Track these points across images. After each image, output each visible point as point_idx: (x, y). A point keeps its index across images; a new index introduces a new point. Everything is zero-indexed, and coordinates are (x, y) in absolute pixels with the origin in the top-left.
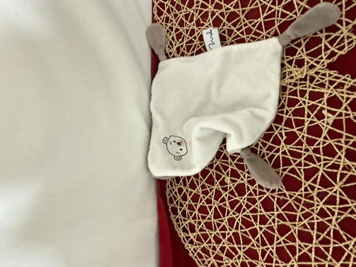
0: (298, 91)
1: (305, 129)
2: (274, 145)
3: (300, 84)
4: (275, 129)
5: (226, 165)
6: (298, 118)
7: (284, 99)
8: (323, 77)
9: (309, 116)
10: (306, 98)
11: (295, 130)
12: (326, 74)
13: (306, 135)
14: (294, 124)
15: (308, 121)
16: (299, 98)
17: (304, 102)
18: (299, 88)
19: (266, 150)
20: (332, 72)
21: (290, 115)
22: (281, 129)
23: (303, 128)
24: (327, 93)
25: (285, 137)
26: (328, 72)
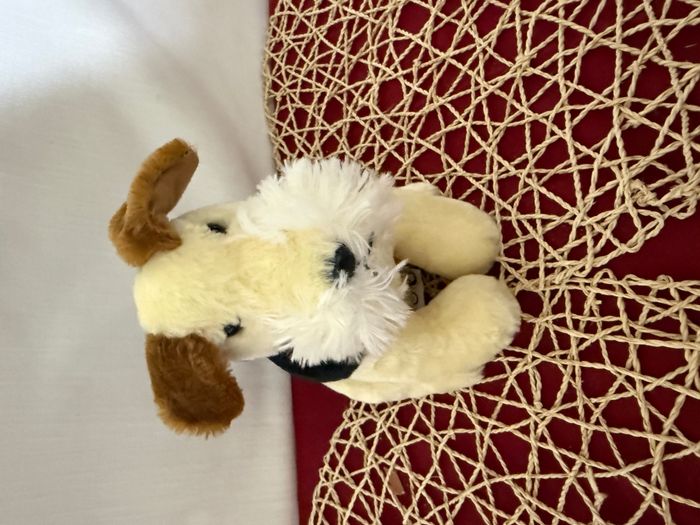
0: (603, 345)
1: (657, 472)
3: (606, 325)
4: (563, 465)
6: (626, 432)
7: (569, 370)
8: (663, 301)
9: (657, 427)
10: (632, 369)
11: (624, 472)
12: (668, 290)
14: (617, 454)
15: (657, 442)
16: (609, 367)
17: (630, 380)
18: (601, 335)
20: (685, 285)
21: (597, 423)
22: (582, 469)
24: (692, 351)
25: (600, 498)
26: (673, 286)
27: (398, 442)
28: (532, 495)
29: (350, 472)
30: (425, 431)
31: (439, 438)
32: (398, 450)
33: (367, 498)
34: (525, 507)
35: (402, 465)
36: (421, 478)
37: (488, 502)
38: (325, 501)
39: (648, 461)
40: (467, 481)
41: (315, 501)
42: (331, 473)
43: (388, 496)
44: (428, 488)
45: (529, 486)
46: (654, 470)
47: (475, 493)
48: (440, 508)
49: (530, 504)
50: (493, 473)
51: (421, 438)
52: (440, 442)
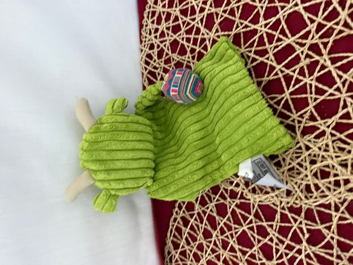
2: (293, 244)
4: (292, 220)
5: (235, 259)
9: (337, 209)
11: (320, 227)
13: (336, 237)
14: (317, 219)
15: (336, 216)
19: (285, 249)
22: (301, 223)
23: (331, 226)
25: (307, 235)
27: (211, 202)
28: (275, 231)
29: (188, 212)
30: (225, 198)
31: (232, 203)
32: (212, 205)
33: (196, 225)
34: (271, 235)
35: (213, 212)
36: (222, 218)
37: (254, 232)
38: (176, 224)
39: (331, 223)
40: (245, 223)
41: (171, 224)
42: (179, 212)
43: (206, 224)
44: (225, 224)
45: (274, 227)
46: (333, 227)
47: (249, 228)
48: (231, 232)
49: (274, 235)
50: (257, 220)
51: (222, 201)
52: (232, 205)
